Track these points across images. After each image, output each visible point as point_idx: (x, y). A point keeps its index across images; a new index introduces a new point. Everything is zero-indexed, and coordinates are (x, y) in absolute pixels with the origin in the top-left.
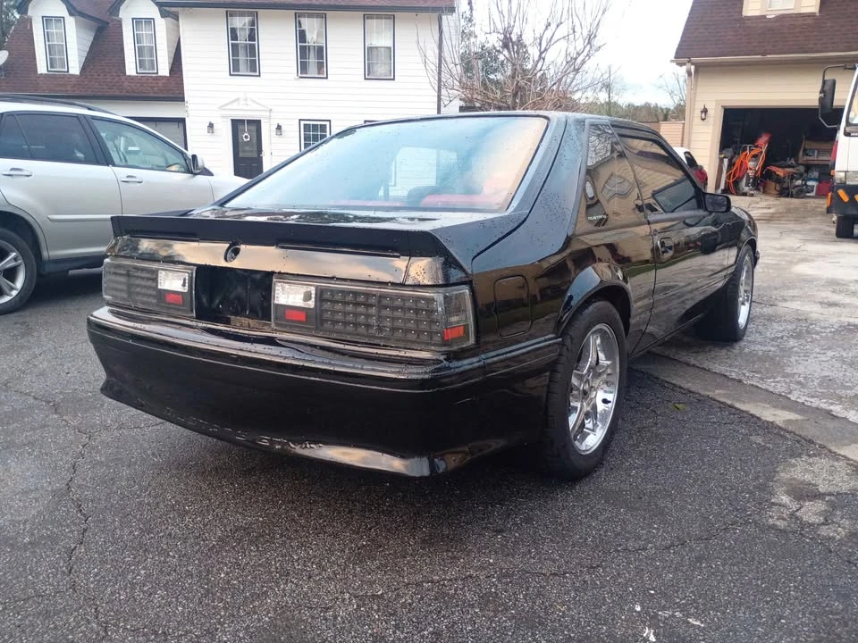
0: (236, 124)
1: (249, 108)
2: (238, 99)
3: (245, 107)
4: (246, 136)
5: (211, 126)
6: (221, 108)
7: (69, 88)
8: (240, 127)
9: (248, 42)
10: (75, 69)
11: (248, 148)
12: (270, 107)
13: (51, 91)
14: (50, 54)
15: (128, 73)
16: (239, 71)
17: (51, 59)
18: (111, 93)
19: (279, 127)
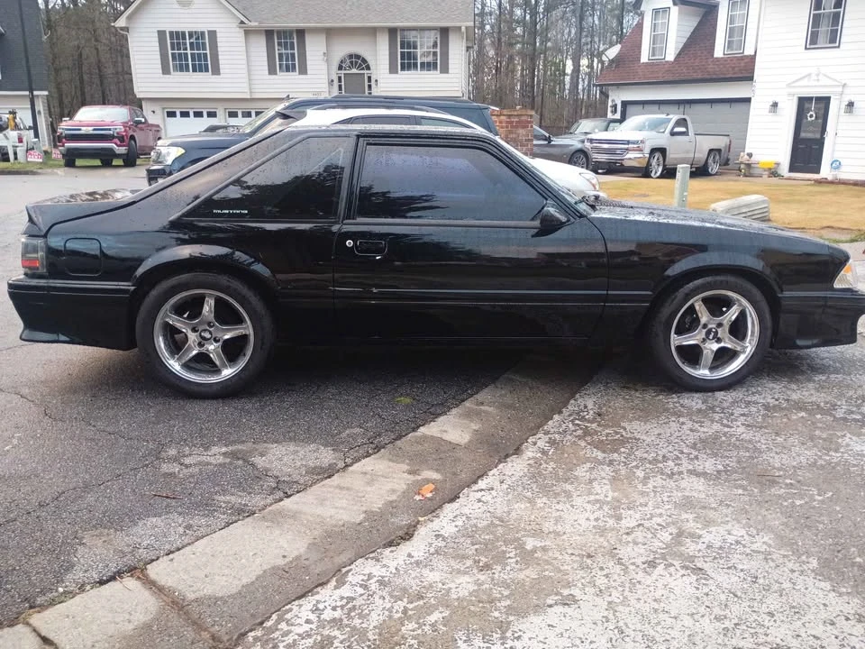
0: (803, 102)
1: (820, 83)
2: (809, 75)
3: (816, 83)
4: (811, 116)
5: (775, 105)
6: (789, 85)
7: (660, 75)
8: (807, 105)
9: (833, 10)
10: (670, 57)
11: (811, 128)
12: (844, 82)
13: (645, 78)
14: (654, 44)
15: (715, 56)
16: (816, 44)
17: (653, 48)
18: (695, 76)
19: (851, 104)
